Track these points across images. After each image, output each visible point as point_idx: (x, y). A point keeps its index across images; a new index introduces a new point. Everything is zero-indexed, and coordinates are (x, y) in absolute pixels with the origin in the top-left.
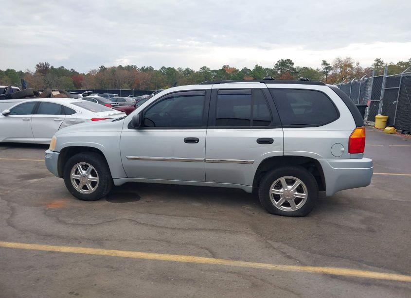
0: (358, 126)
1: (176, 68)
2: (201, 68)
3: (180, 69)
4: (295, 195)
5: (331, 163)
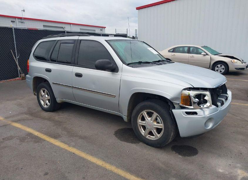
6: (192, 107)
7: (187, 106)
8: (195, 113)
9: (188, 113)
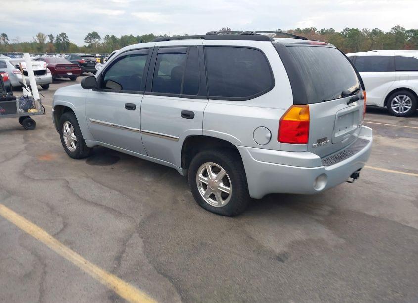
0: (296, 103)
1: (360, 29)
2: (393, 28)
3: (365, 30)
4: (220, 187)
5: (253, 153)
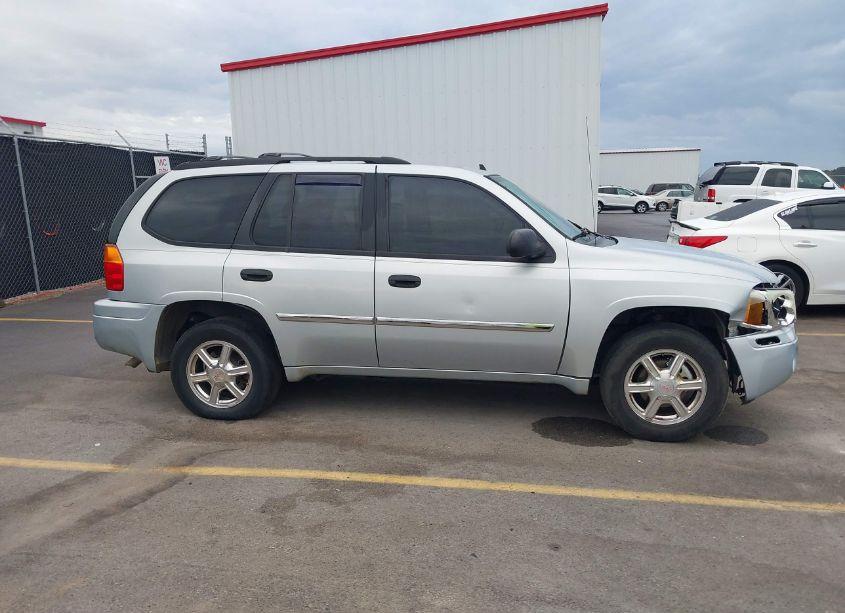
6: (769, 327)
7: (758, 327)
8: (775, 340)
9: (761, 342)
